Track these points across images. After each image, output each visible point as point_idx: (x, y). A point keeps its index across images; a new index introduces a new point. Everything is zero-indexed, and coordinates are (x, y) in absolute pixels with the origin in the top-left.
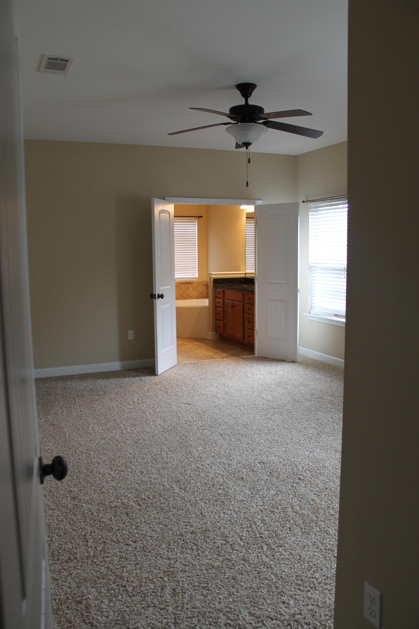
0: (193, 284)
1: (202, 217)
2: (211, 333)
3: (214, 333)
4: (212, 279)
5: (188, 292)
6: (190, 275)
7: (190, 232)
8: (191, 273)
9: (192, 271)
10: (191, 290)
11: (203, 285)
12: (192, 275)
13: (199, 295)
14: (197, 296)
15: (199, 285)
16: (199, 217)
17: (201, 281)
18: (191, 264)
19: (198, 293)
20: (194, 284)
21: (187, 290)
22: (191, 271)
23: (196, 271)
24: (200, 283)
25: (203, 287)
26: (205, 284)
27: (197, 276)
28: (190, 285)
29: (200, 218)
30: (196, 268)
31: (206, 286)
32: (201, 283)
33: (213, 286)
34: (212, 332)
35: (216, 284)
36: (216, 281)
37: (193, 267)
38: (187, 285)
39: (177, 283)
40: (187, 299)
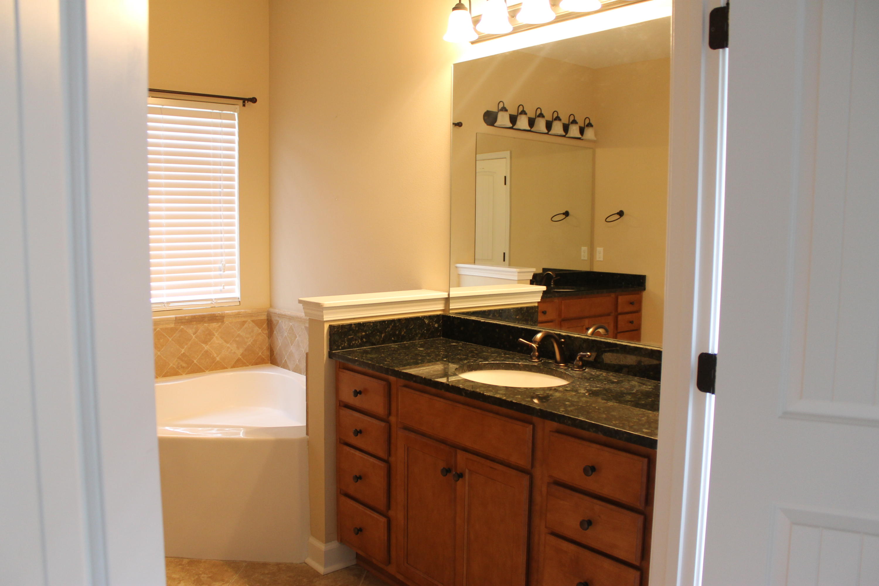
0: (223, 322)
1: (254, 100)
2: (322, 546)
3: (335, 545)
4: (326, 327)
5: (206, 347)
6: (215, 292)
7: (215, 148)
8: (216, 285)
9: (221, 277)
10: (217, 340)
11: (258, 323)
12: (221, 292)
13: (242, 354)
14: (239, 360)
15: (244, 322)
16: (245, 101)
17: (249, 311)
18: (216, 255)
19: (241, 351)
20: (227, 321)
21: (206, 342)
22: (216, 277)
23: (233, 276)
24: (246, 315)
25: (257, 330)
26: (264, 317)
27: (237, 294)
28: (215, 325)
29: (249, 104)
30: (233, 269)
31: (265, 326)
32: (251, 315)
33: (331, 355)
34: (327, 541)
35: (340, 348)
36: (343, 337)
37: (223, 264)
38: (203, 325)
39: (167, 321)
40: (205, 372)
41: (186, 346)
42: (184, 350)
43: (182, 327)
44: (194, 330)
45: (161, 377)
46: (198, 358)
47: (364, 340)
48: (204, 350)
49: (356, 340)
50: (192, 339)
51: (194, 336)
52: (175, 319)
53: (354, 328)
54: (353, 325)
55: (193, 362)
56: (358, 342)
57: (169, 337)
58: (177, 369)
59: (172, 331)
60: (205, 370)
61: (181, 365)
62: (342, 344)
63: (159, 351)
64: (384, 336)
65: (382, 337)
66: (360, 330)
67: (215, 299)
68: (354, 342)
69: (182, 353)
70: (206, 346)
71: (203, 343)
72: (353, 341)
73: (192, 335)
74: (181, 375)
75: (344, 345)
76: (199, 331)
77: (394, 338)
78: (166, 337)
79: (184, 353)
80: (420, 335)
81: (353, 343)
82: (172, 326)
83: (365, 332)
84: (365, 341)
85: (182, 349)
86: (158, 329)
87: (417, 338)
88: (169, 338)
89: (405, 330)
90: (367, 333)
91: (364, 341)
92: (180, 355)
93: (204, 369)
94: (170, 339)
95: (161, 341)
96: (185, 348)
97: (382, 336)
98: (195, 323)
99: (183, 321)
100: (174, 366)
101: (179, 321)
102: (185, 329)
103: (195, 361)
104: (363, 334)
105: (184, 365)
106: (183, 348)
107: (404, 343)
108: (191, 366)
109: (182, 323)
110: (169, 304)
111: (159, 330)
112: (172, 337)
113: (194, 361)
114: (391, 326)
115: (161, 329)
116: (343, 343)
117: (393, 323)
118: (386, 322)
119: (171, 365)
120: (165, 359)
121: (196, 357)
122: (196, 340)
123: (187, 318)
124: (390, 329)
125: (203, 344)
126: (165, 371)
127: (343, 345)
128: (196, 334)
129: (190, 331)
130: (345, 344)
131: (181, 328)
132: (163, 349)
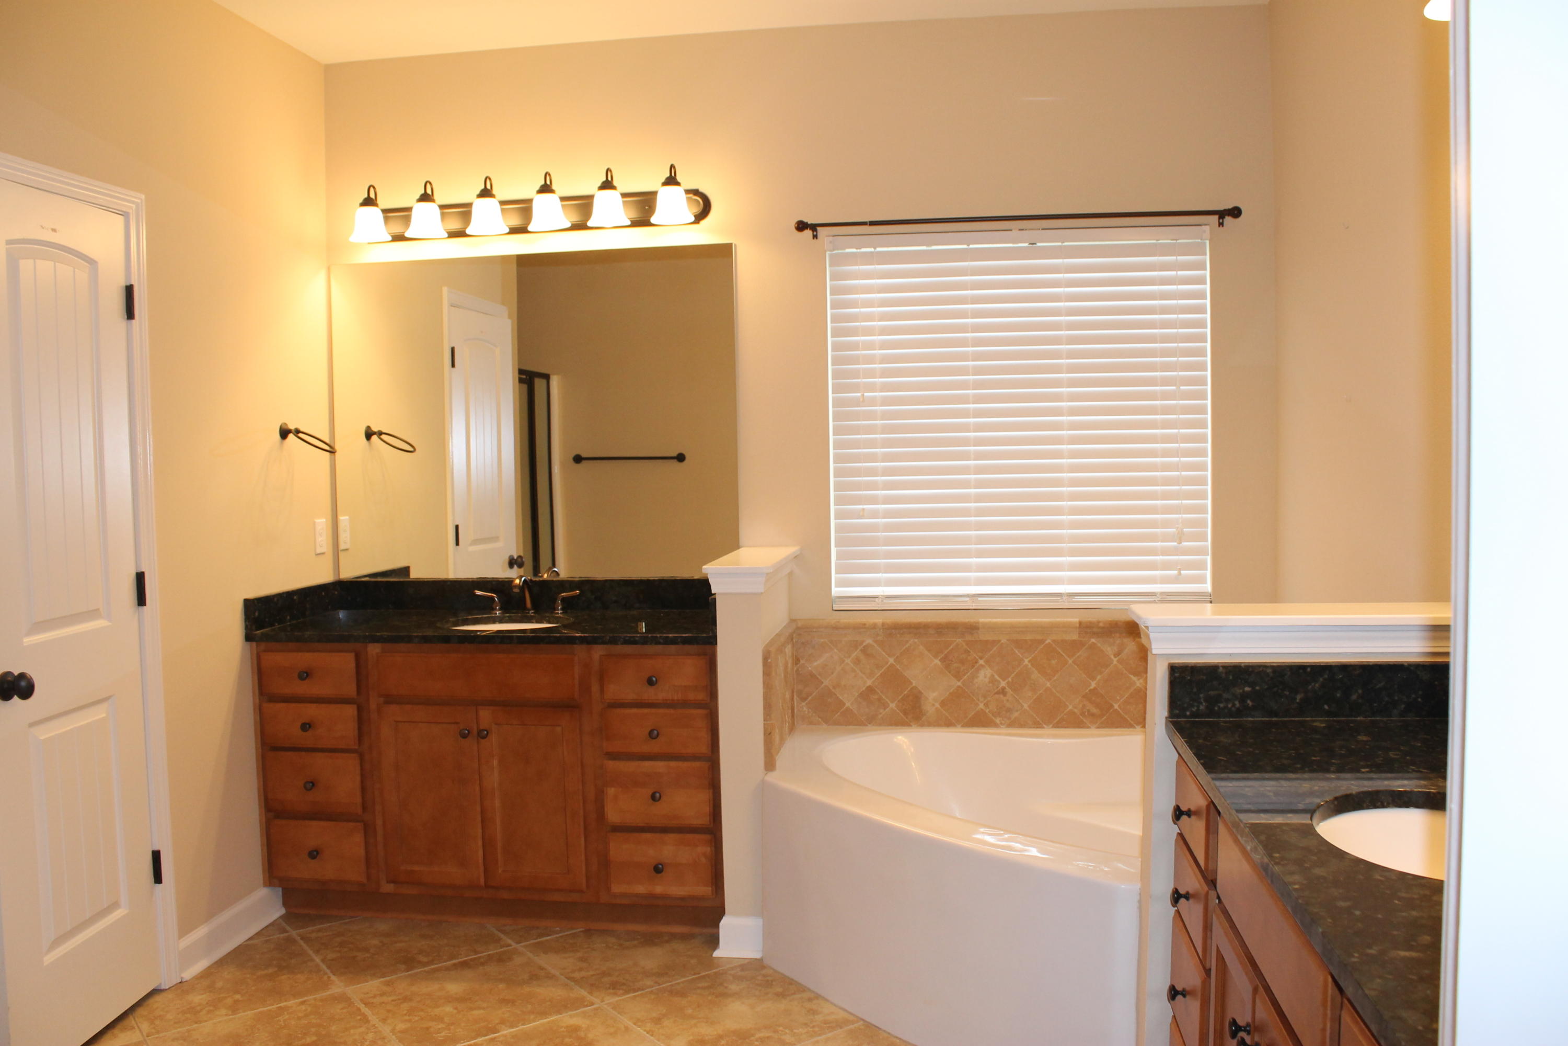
1: (1235, 212)
4: (1163, 666)
6: (1164, 581)
8: (1164, 566)
9: (1176, 552)
12: (1177, 580)
16: (1222, 215)
18: (1165, 510)
22: (1165, 552)
23: (1200, 553)
29: (1228, 220)
30: (1200, 539)
35: (1188, 713)
36: (1195, 690)
37: (1178, 528)
38: (1134, 640)
39: (1066, 627)
40: (1135, 727)
41: (1099, 677)
42: (1095, 682)
43: (1093, 640)
44: (1115, 648)
45: (1051, 726)
46: (1121, 701)
47: (1249, 702)
48: (1135, 687)
49: (1227, 700)
50: (1112, 665)
51: (1115, 660)
52: (1078, 625)
53: (1224, 675)
54: (1221, 668)
55: (1112, 706)
56: (1234, 705)
57: (1069, 657)
58: (1081, 717)
59: (1074, 646)
60: (1135, 725)
61: (1089, 711)
62: (1193, 706)
63: (1049, 680)
64: (1301, 699)
65: (1298, 701)
66: (1239, 681)
67: (1162, 593)
68: (1222, 705)
69: (1092, 687)
70: (1139, 680)
71: (1132, 674)
72: (1221, 702)
73: (1112, 657)
74: (1088, 727)
75: (1198, 709)
76: (1126, 651)
77: (1328, 706)
78: (1062, 655)
79: (1095, 689)
80: (1403, 706)
81: (1219, 706)
82: (1075, 636)
83: (1251, 685)
84: (1253, 706)
85: (1091, 681)
86: (1048, 641)
87: (1395, 712)
88: (1068, 659)
89: (1360, 691)
90: (1257, 688)
91: (1249, 704)
92: (1087, 691)
93: (1132, 722)
94: (1070, 661)
95: (1054, 662)
96: (1097, 679)
97: (1295, 699)
98: (1118, 635)
99: (1095, 630)
100: (1076, 710)
101: (1086, 628)
102: (1099, 645)
103: (1116, 706)
104: (1247, 689)
105: (1094, 710)
106: (1093, 678)
107: (1359, 718)
108: (1108, 714)
109: (1095, 634)
110: (1073, 597)
111: (1049, 643)
112: (1074, 658)
113: (1114, 705)
114: (1321, 679)
115: (1054, 641)
116: (1196, 704)
117: (1327, 672)
118: (1309, 669)
119: (1070, 707)
120: (1058, 695)
121: (1118, 698)
122: (1120, 666)
123: (1101, 625)
124: (1317, 685)
125: (1132, 676)
126: (1058, 718)
127: (1196, 708)
128: (1120, 656)
129: (1109, 650)
130: (1198, 707)
131: (1090, 642)
132: (1055, 678)
